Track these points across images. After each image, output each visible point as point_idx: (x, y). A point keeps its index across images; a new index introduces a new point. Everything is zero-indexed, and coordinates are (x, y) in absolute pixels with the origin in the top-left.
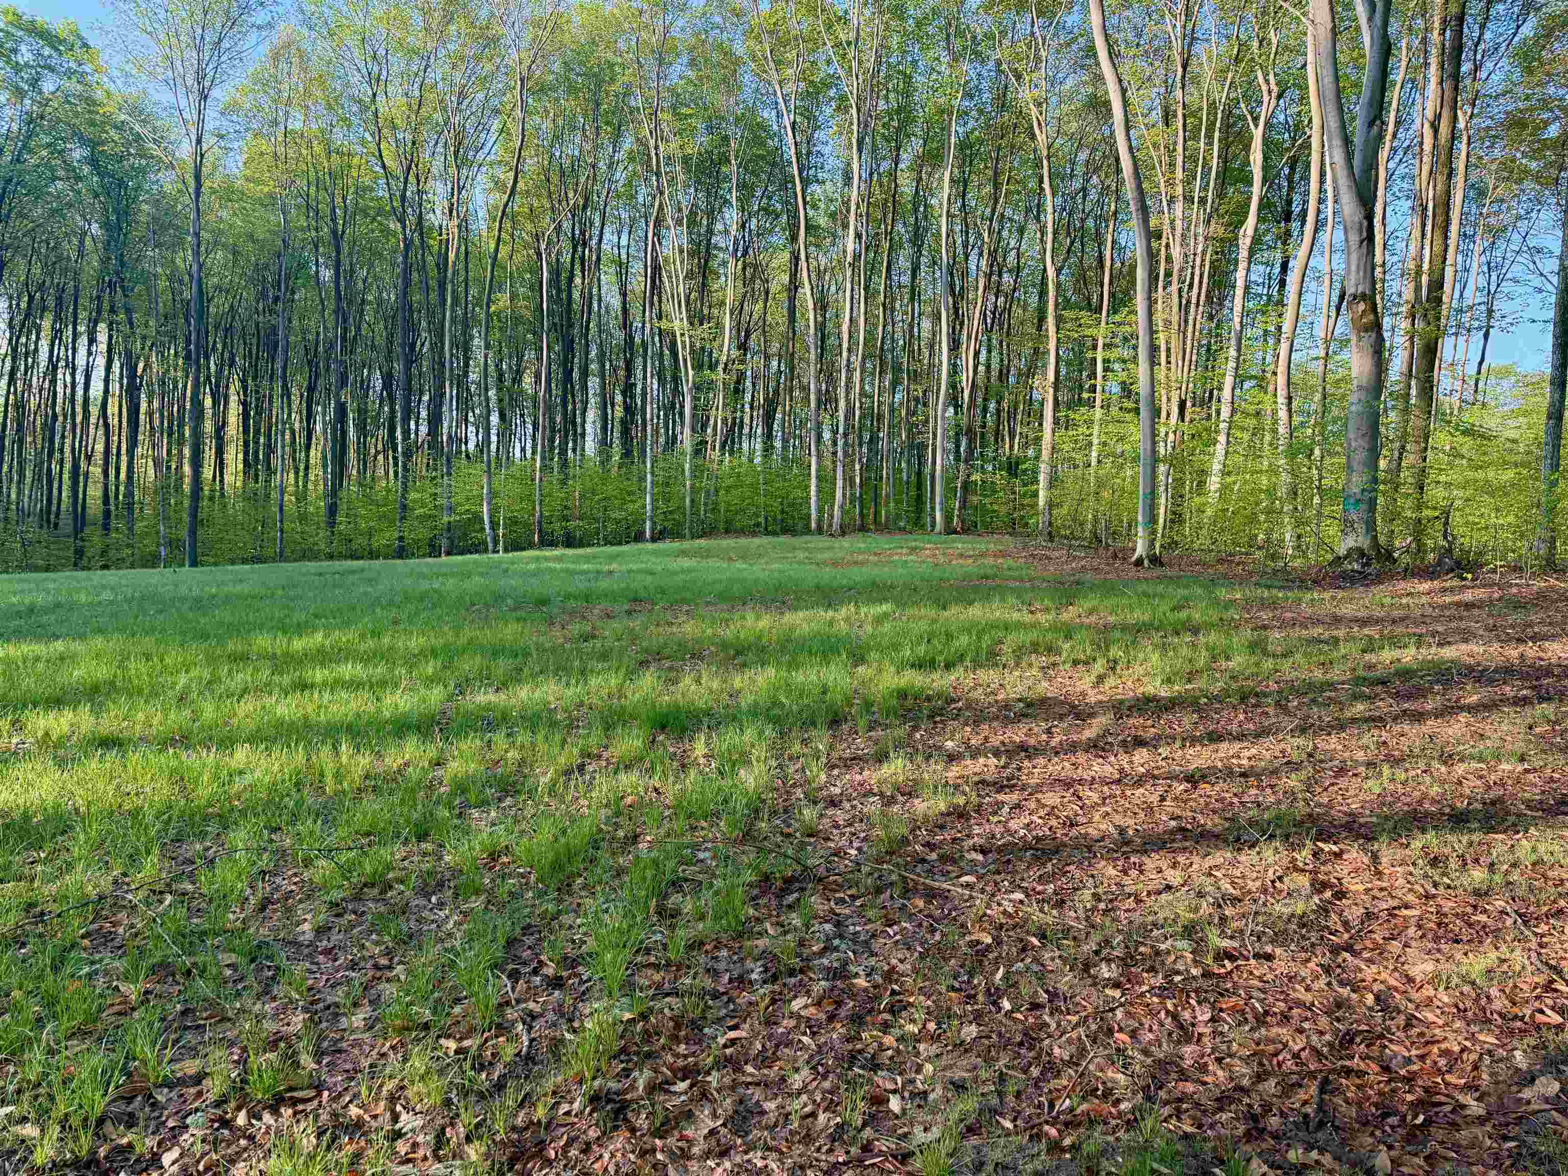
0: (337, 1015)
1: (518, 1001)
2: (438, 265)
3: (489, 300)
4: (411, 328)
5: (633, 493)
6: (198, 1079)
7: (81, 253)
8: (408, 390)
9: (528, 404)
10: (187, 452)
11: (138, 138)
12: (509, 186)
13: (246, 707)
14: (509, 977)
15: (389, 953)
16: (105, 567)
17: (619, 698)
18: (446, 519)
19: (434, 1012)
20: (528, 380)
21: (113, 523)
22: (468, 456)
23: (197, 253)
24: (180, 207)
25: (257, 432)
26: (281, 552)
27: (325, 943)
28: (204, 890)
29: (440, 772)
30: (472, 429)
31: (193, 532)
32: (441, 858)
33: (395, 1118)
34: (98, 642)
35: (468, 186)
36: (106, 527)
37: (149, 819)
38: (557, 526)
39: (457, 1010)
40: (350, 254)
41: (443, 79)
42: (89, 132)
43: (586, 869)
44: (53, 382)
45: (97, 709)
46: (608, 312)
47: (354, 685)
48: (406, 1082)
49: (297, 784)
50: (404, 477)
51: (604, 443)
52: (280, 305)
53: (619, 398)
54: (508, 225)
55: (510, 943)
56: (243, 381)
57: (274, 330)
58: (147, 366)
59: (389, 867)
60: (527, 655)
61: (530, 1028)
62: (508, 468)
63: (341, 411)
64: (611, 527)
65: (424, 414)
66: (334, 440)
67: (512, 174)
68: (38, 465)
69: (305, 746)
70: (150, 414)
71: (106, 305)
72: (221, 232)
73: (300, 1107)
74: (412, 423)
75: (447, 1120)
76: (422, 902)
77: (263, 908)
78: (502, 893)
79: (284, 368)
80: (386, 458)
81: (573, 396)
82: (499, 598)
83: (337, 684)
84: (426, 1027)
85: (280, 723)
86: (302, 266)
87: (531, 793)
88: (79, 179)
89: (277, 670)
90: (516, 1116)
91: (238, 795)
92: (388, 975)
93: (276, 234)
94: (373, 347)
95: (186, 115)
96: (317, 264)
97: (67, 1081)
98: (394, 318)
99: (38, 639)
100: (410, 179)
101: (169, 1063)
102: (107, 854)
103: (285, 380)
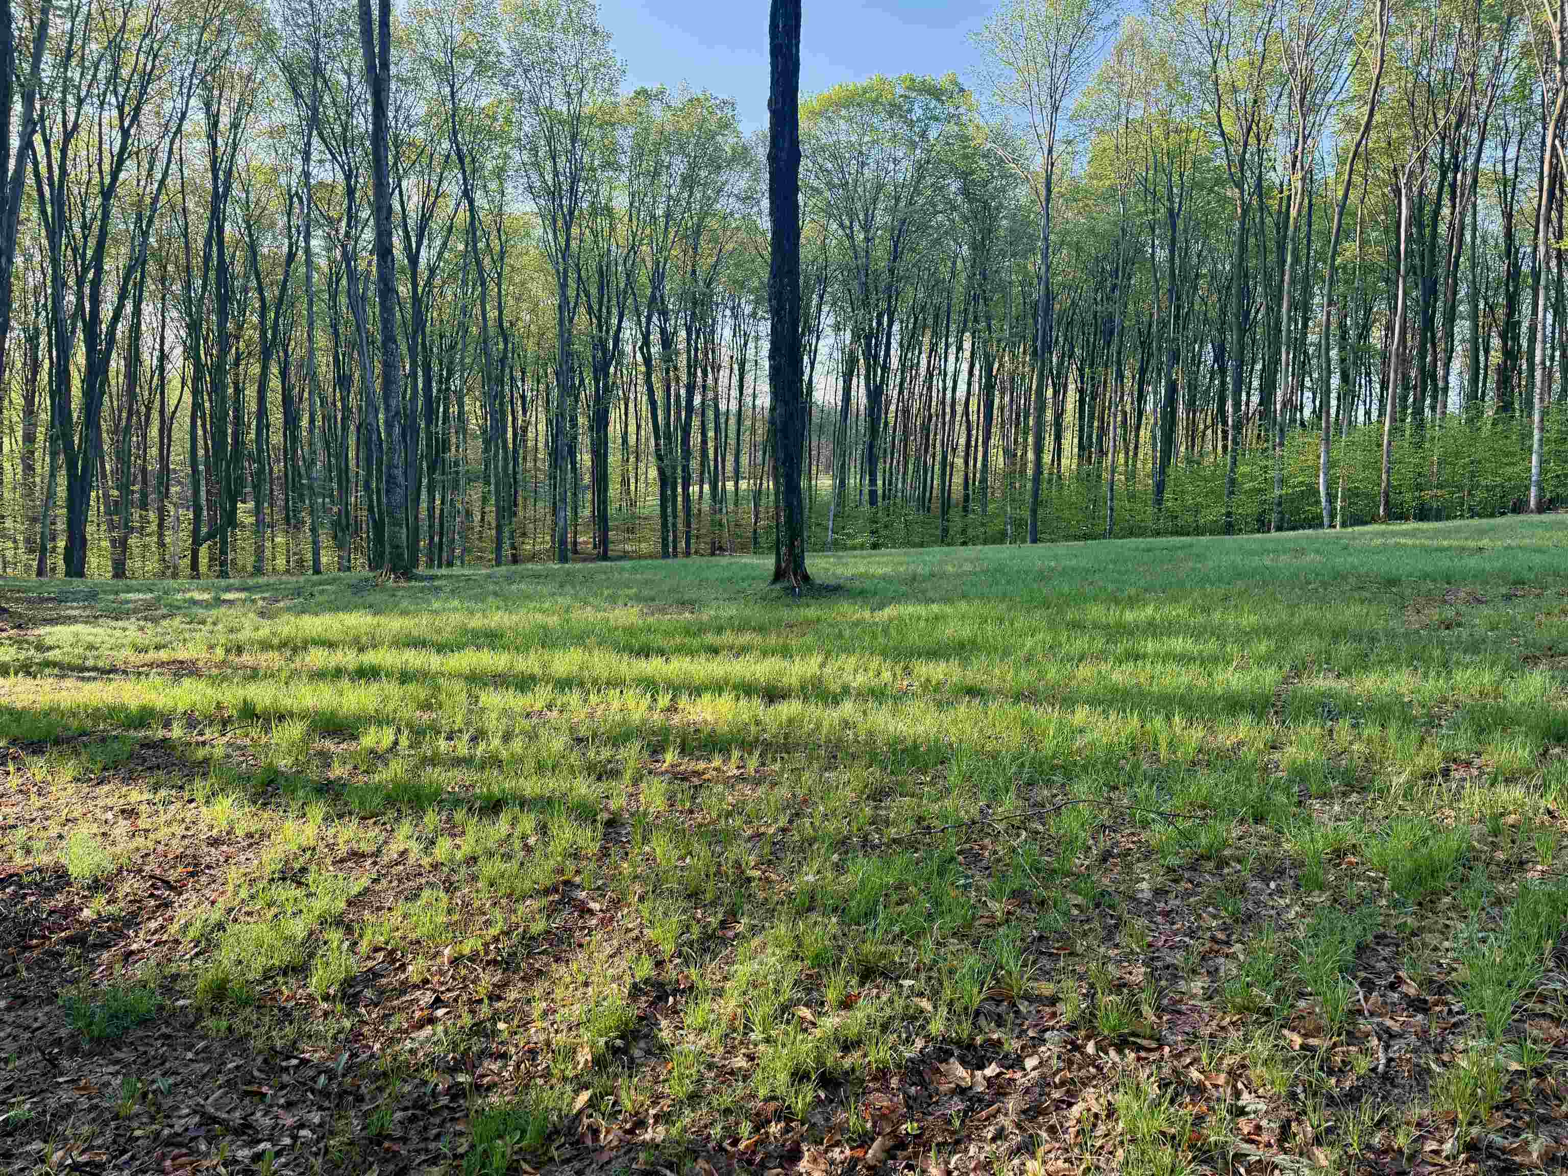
0: (1176, 976)
1: (1372, 1014)
2: (1277, 225)
3: (1335, 252)
4: (1245, 293)
5: (1514, 454)
6: (1053, 1001)
7: (953, 274)
8: (1241, 360)
9: (1377, 360)
10: (1030, 440)
11: (1001, 161)
12: (1363, 123)
13: (1085, 671)
14: (1361, 985)
15: (1225, 928)
16: (964, 543)
17: (1495, 698)
18: (1277, 492)
19: (1277, 1000)
20: (1376, 335)
21: (971, 505)
22: (1302, 424)
23: (1045, 256)
24: (1032, 216)
25: (1092, 417)
26: (1111, 529)
27: (1162, 905)
28: (1053, 831)
29: (1276, 756)
30: (1308, 394)
31: (1034, 512)
32: (1279, 845)
33: (1237, 1094)
34: (963, 606)
35: (1314, 133)
36: (965, 509)
37: (1007, 761)
38: (1408, 496)
39: (1302, 1004)
40: (1185, 231)
41: (1291, 25)
42: (961, 165)
43: (1455, 888)
44: (930, 389)
45: (965, 663)
46: (1484, 241)
47: (1184, 659)
48: (1247, 1062)
49: (1132, 748)
50: (1234, 450)
51: (1473, 397)
52: (1117, 293)
53: (1496, 342)
54: (1359, 166)
55: (1361, 949)
56: (1081, 370)
57: (1111, 317)
58: (1001, 365)
59: (1225, 844)
60: (1373, 640)
61: (1387, 1048)
62: (1349, 434)
63: (1172, 389)
64: (1479, 495)
65: (1256, 383)
66: (1163, 418)
67: (1367, 108)
68: (918, 459)
69: (1139, 714)
70: (1002, 409)
71: (971, 316)
72: (1067, 232)
73: (1143, 1054)
74: (1244, 395)
75: (1293, 1114)
76: (1258, 884)
77: (1105, 860)
78: (1351, 894)
79: (1119, 353)
80: (1215, 432)
81: (1434, 345)
82: (1339, 576)
83: (1167, 657)
84: (1267, 1012)
85: (1115, 690)
86: (1139, 251)
87: (1383, 792)
88: (954, 208)
89: (1111, 639)
90: (1372, 1134)
91: (1079, 751)
92: (1227, 950)
93: (1115, 224)
94: (1206, 321)
95: (1040, 131)
96: (1153, 246)
97: (951, 972)
98: (1229, 288)
99: (919, 601)
100: (1250, 141)
101: (1029, 979)
102: (975, 786)
103: (1119, 363)
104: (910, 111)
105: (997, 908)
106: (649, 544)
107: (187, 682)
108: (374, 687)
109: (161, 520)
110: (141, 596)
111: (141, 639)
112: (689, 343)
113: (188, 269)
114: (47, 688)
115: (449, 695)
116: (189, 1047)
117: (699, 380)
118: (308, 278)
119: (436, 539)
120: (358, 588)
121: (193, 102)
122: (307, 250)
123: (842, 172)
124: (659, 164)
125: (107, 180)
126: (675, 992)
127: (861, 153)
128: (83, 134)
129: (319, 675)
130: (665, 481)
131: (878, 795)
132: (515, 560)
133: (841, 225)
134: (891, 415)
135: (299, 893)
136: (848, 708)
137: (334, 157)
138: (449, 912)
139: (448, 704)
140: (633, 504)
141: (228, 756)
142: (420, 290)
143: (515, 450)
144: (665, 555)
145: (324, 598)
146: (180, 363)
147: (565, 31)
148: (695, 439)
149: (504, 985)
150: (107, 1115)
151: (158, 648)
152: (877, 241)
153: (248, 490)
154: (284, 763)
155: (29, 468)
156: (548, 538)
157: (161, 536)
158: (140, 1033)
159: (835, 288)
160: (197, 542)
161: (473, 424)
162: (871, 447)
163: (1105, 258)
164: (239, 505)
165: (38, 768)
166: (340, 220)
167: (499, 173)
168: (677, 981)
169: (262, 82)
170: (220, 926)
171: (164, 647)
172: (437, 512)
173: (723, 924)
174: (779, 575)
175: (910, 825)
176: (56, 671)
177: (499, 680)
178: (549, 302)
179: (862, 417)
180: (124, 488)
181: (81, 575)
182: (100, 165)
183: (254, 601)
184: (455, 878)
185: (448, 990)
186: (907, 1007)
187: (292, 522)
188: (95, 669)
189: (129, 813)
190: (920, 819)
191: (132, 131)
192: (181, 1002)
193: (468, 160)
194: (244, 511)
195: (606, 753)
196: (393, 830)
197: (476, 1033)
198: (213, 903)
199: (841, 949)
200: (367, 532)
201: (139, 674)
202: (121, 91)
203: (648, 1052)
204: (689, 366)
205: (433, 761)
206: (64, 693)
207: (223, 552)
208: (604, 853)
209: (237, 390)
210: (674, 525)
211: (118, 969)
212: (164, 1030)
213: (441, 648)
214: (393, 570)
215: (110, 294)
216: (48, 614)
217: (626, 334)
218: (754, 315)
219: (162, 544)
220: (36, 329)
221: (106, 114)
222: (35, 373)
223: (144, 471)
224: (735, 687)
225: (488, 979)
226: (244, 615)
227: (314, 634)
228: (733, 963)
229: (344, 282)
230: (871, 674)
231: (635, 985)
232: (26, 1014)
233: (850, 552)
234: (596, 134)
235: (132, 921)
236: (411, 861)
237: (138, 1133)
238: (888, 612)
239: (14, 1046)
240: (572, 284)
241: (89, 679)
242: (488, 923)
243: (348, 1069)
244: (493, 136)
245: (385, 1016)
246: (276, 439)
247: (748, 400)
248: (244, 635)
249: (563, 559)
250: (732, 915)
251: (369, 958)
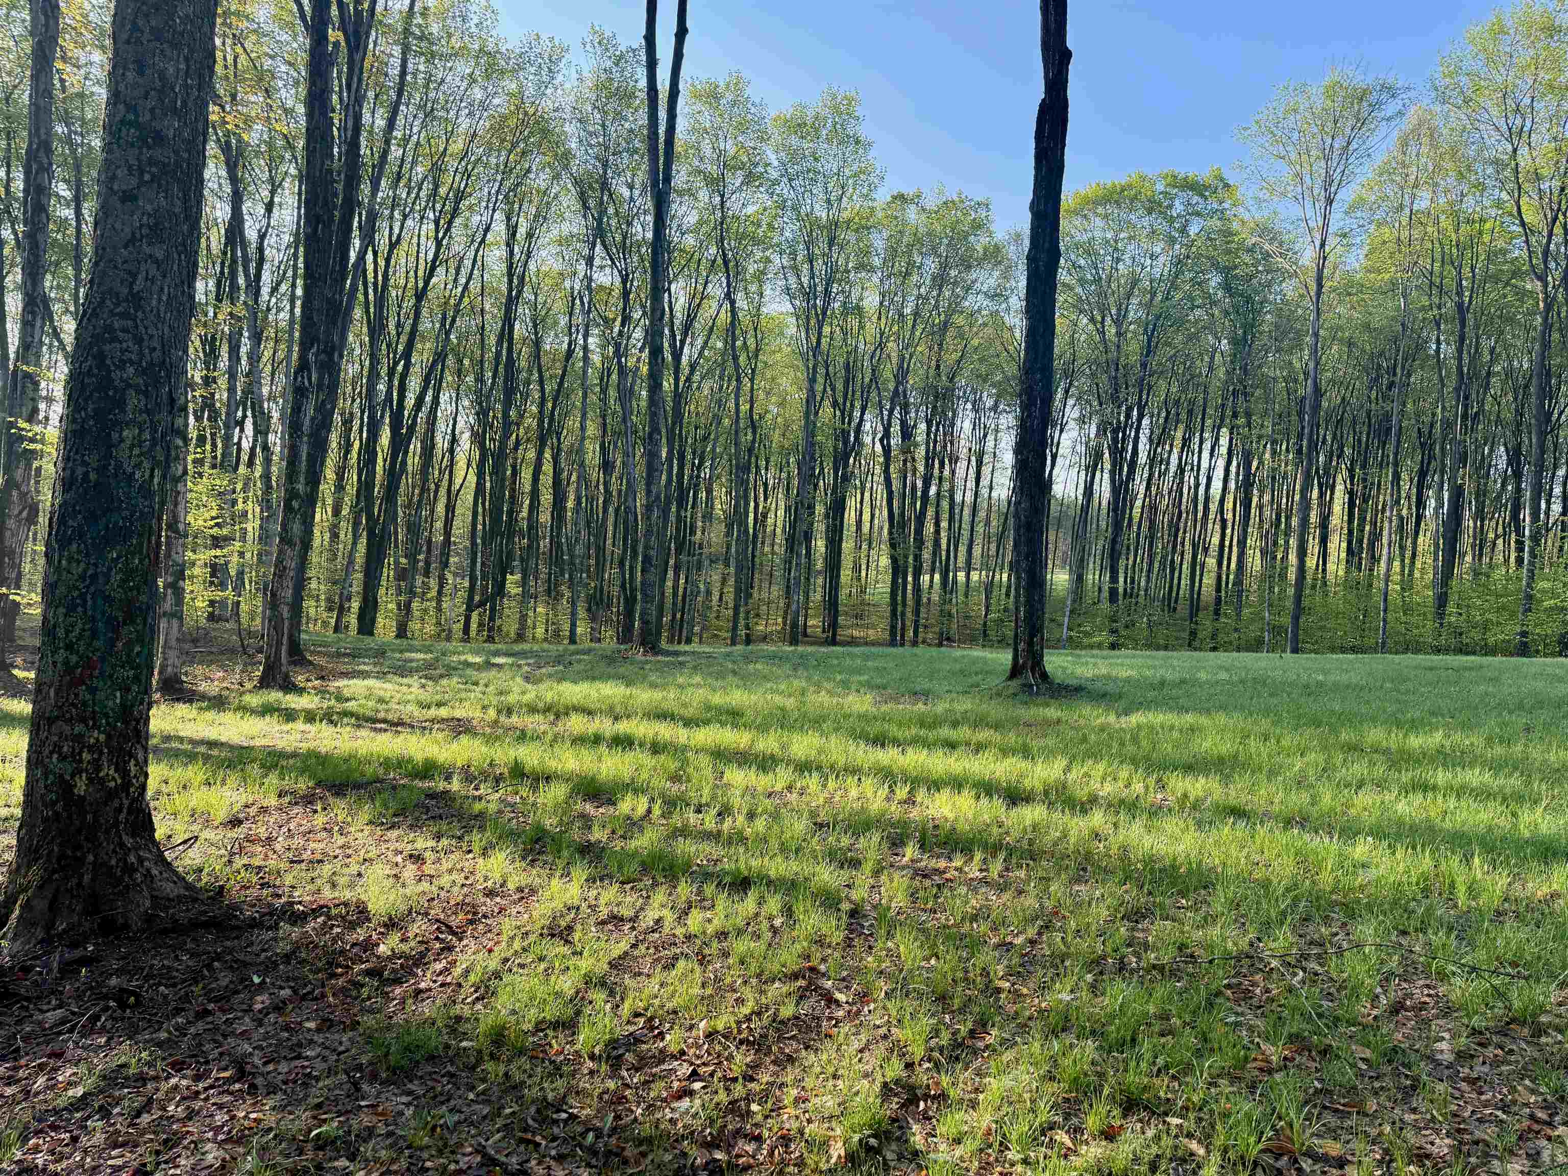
0: (1488, 1154)
6: (1341, 1162)
7: (1211, 368)
8: (1540, 468)
10: (1293, 542)
11: (1267, 255)
13: (1365, 799)
15: (1546, 1105)
16: (1214, 649)
21: (1224, 606)
23: (1314, 352)
24: (1300, 311)
25: (1363, 520)
26: (1384, 643)
27: (1467, 1070)
28: (1334, 975)
31: (1296, 618)
34: (1221, 718)
36: (1217, 612)
37: (1279, 892)
40: (1477, 326)
42: (1223, 260)
44: (1182, 482)
45: (1226, 780)
47: (1482, 794)
49: (1425, 890)
50: (1531, 563)
52: (1395, 391)
56: (1351, 471)
57: (1387, 417)
58: (1261, 462)
59: (1542, 1010)
63: (1457, 493)
65: (1557, 490)
66: (1446, 525)
68: (1164, 556)
69: (1432, 852)
70: (1260, 507)
71: (1229, 413)
72: (1340, 328)
74: (1543, 503)
77: (1396, 1012)
79: (1396, 454)
80: (1506, 543)
83: (1461, 792)
85: (1400, 823)
86: (1420, 346)
88: (1214, 303)
89: (1394, 765)
91: (1362, 888)
92: (1549, 1132)
93: (1393, 318)
94: (1498, 421)
95: (1312, 224)
96: (1438, 342)
97: (1226, 1115)
98: (1526, 386)
99: (1171, 709)
100: (1555, 231)
101: (1313, 1135)
102: (1242, 916)
103: (1396, 464)
104: (1170, 207)
105: (1274, 1052)
106: (879, 630)
107: (464, 739)
108: (630, 756)
109: (441, 586)
110: (422, 656)
111: (424, 696)
112: (928, 435)
113: (482, 362)
114: (346, 737)
115: (697, 769)
116: (472, 1088)
117: (936, 472)
118: (585, 372)
119: (678, 616)
120: (610, 659)
121: (497, 216)
122: (585, 348)
123: (1096, 268)
124: (911, 264)
125: (421, 284)
126: (926, 1097)
127: (1116, 249)
128: (404, 245)
129: (579, 740)
130: (897, 569)
131: (1136, 916)
132: (748, 641)
133: (1092, 320)
134: (1137, 511)
135: (565, 950)
136: (1098, 818)
137: (613, 262)
138: (703, 986)
139: (695, 776)
140: (863, 591)
141: (500, 812)
142: (681, 384)
143: (755, 535)
144: (892, 643)
145: (581, 667)
146: (467, 446)
147: (829, 140)
148: (929, 528)
149: (755, 1066)
150: (402, 1143)
151: (439, 705)
152: (1129, 335)
153: (515, 563)
154: (550, 822)
155: (335, 536)
156: (780, 620)
157: (439, 602)
158: (429, 1069)
159: (1082, 383)
160: (470, 609)
161: (718, 509)
162: (1114, 541)
163: (1381, 354)
164: (508, 576)
165: (340, 809)
166: (614, 320)
167: (760, 277)
168: (928, 1086)
169: (556, 196)
170: (497, 975)
171: (444, 704)
172: (681, 590)
173: (972, 1033)
174: (1015, 672)
175: (1172, 951)
176: (353, 720)
177: (742, 758)
178: (798, 396)
179: (1104, 511)
180: (412, 556)
181: (371, 633)
182: (416, 272)
183: (519, 666)
184: (707, 951)
185: (704, 1064)
186: (1176, 1147)
187: (552, 593)
188: (384, 721)
189: (417, 858)
190: (1181, 947)
191: (445, 242)
192: (464, 1044)
193: (731, 264)
194: (512, 581)
195: (845, 841)
196: (648, 897)
197: (732, 1111)
198: (490, 951)
199: (1101, 1075)
200: (617, 607)
201: (424, 728)
202: (438, 207)
203: (900, 1157)
204: (927, 458)
205: (683, 832)
206: (360, 742)
207: (492, 619)
208: (848, 943)
209: (515, 473)
210: (903, 614)
211: (410, 1005)
212: (449, 1068)
213: (688, 723)
214: (643, 644)
215: (414, 384)
216: (343, 668)
217: (867, 426)
218: (995, 408)
219: (439, 609)
220: (351, 414)
221: (424, 227)
222: (348, 452)
223: (429, 542)
224: (976, 785)
225: (741, 1059)
226: (513, 678)
227: (575, 701)
228: (987, 1075)
229: (614, 376)
230: (1121, 784)
231: (885, 1085)
232: (333, 1036)
233: (1089, 652)
234: (851, 236)
235: (419, 961)
236: (666, 930)
237: (428, 1164)
238: (1135, 719)
239: (324, 1066)
240: (820, 380)
241: (380, 730)
242: (740, 1001)
243: (614, 1130)
244: (756, 241)
245: (646, 1082)
246: (545, 517)
247: (984, 492)
248: (512, 699)
249: (794, 641)
250: (982, 1025)
251: (629, 1022)
